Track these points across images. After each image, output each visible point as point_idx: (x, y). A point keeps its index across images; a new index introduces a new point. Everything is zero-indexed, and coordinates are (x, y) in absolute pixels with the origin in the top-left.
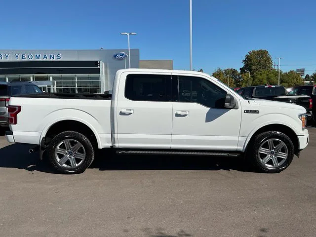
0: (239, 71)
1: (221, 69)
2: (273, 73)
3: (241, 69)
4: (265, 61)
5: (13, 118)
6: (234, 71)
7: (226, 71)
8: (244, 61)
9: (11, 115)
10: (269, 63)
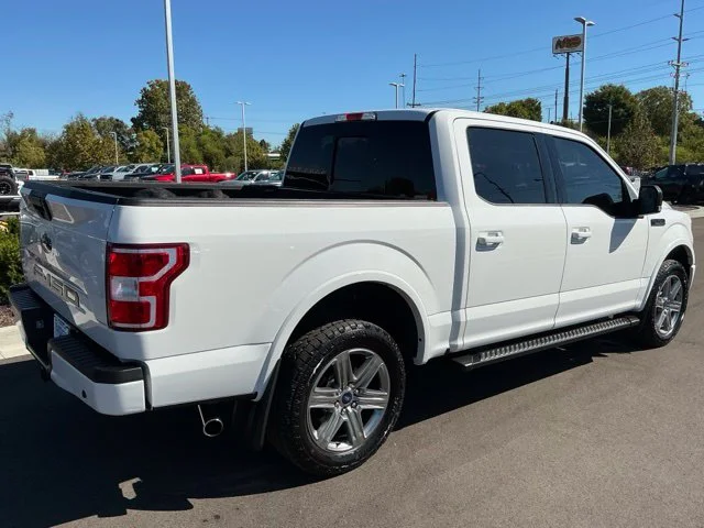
0: (130, 124)
1: (85, 116)
2: (204, 133)
3: (133, 120)
4: (186, 106)
5: (152, 300)
6: (118, 125)
7: (97, 122)
8: (140, 102)
9: (144, 289)
10: (194, 112)
